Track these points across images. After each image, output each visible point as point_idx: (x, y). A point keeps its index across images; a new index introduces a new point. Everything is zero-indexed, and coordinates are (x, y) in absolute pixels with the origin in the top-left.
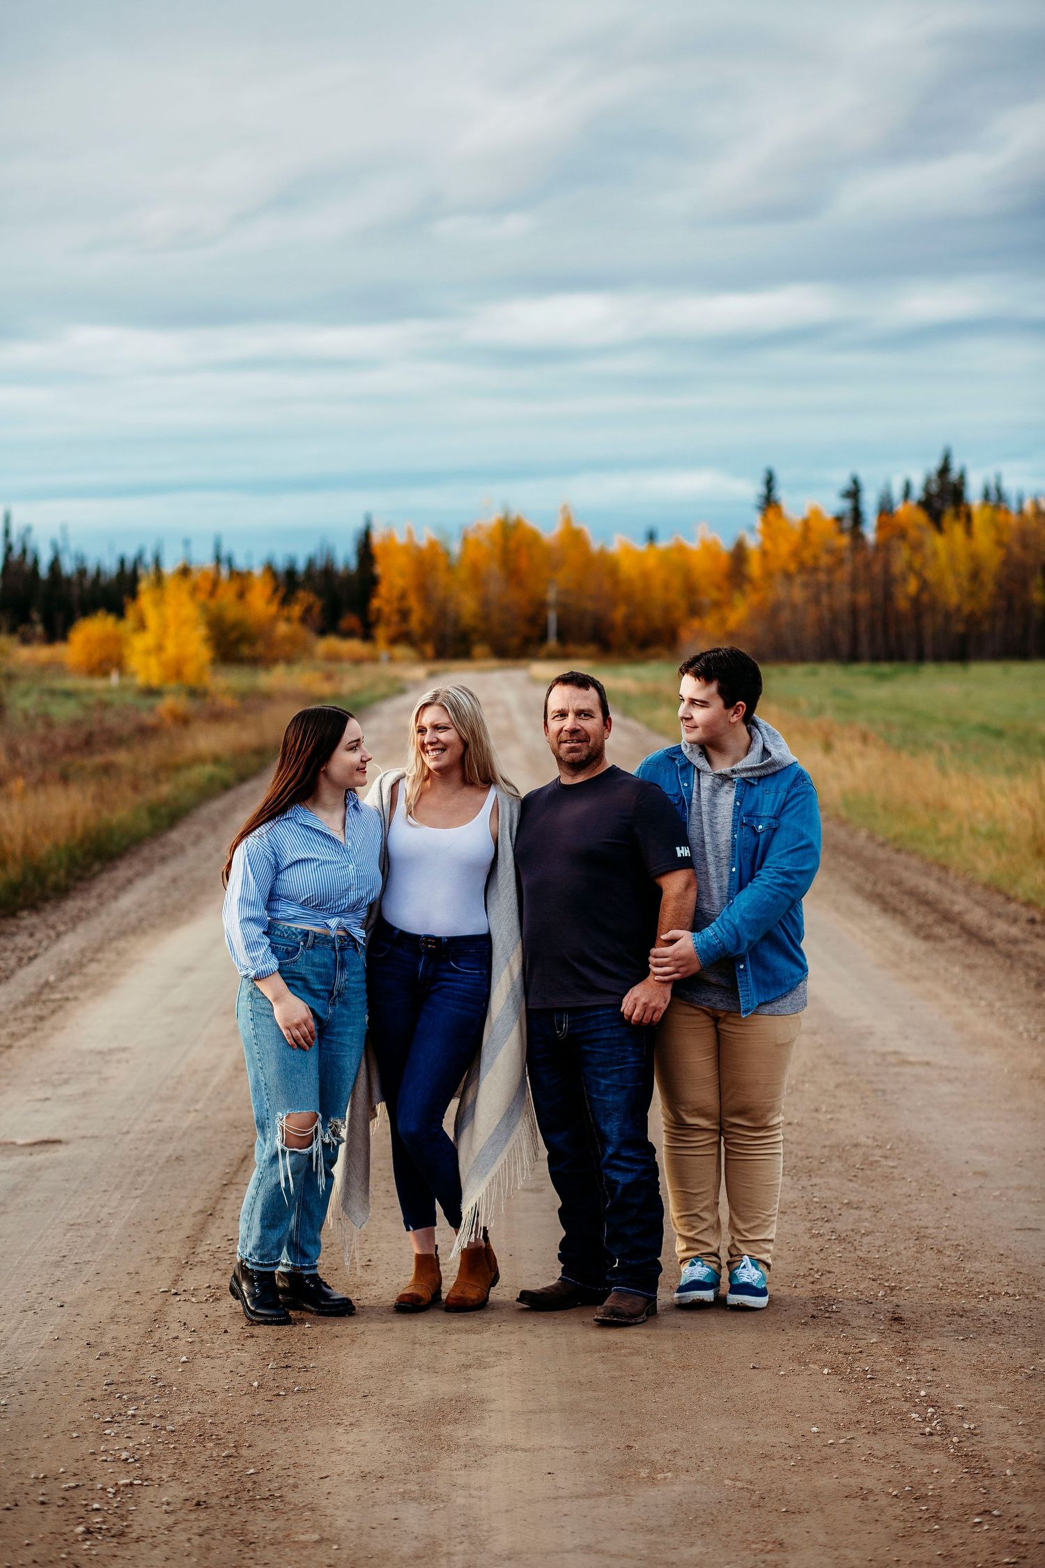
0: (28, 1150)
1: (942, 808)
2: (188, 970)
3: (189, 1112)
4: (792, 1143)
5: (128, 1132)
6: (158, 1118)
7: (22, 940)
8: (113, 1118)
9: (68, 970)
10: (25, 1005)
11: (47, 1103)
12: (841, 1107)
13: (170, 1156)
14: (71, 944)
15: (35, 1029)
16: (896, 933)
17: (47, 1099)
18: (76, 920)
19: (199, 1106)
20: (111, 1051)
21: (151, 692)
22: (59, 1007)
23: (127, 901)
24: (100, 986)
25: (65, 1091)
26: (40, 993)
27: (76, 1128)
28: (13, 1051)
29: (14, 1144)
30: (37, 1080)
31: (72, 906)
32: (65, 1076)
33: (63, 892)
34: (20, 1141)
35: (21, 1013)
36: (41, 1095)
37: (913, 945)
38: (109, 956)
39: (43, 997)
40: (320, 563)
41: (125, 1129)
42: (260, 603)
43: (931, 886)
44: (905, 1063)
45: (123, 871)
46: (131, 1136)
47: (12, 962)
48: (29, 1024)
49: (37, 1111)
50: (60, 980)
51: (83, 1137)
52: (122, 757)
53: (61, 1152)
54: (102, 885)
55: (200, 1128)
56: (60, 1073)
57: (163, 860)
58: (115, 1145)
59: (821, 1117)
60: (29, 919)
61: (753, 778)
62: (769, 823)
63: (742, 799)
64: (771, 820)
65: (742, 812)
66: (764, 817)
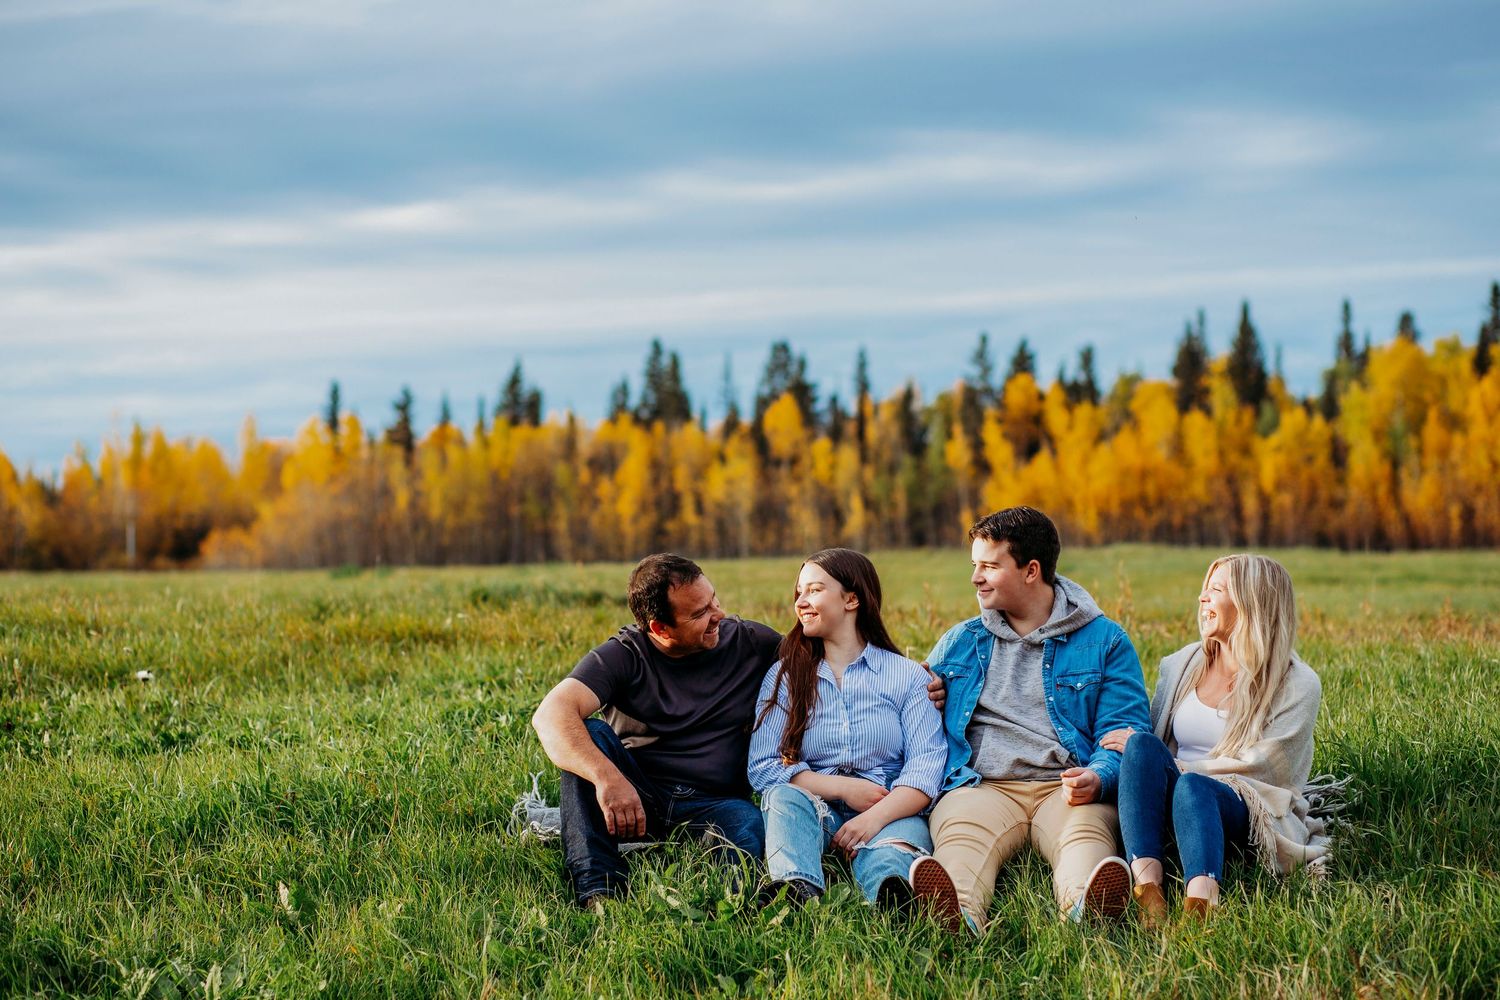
61: (1063, 635)
62: (1088, 679)
63: (1053, 661)
64: (1090, 675)
65: (1055, 674)
66: (1082, 674)
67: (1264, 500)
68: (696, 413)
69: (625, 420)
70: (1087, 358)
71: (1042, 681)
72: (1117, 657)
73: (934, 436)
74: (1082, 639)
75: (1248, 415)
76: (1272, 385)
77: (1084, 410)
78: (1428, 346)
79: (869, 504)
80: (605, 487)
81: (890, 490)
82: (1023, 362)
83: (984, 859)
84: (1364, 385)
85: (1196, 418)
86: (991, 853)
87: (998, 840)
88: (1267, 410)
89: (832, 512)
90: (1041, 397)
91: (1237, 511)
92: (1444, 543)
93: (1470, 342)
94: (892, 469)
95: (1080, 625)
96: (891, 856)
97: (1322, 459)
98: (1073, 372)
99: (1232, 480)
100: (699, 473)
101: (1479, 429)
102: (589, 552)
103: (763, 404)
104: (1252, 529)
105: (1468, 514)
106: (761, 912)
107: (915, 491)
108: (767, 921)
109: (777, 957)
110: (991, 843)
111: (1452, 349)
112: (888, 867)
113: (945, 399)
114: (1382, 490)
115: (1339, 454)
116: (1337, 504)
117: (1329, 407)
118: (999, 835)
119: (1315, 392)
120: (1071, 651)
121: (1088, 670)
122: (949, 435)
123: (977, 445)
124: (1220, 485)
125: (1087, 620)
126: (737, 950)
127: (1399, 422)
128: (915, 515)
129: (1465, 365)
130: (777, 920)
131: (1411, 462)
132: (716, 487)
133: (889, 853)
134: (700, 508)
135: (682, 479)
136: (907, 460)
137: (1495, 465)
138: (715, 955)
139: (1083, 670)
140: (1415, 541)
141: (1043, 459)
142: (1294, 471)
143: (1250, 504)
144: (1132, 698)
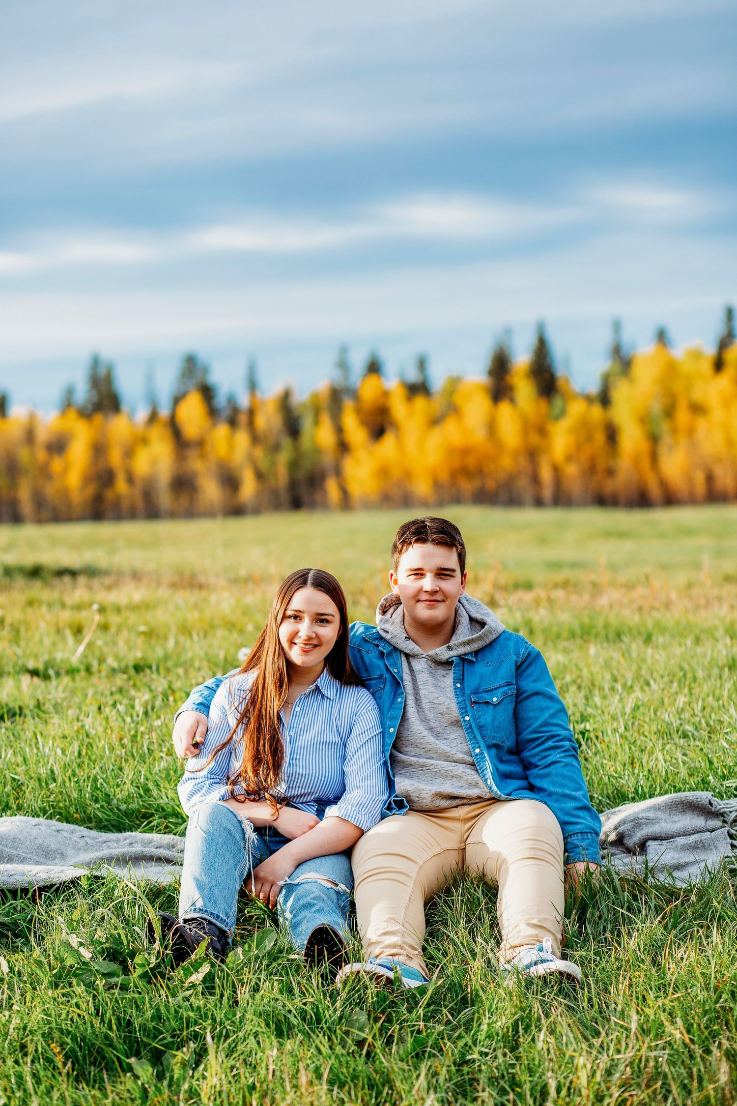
61: (471, 653)
62: (504, 692)
63: (463, 679)
64: (505, 688)
65: (467, 692)
66: (496, 689)
67: (556, 470)
68: (125, 407)
69: (72, 415)
70: (422, 364)
71: (455, 700)
72: (528, 667)
73: (307, 425)
74: (492, 657)
75: (543, 405)
76: (561, 383)
77: (420, 402)
78: (679, 351)
79: (260, 476)
80: (57, 465)
81: (273, 464)
82: (374, 368)
83: (409, 890)
84: (632, 381)
85: (505, 409)
86: (415, 882)
87: (421, 868)
88: (558, 402)
89: (231, 482)
90: (386, 394)
91: (536, 479)
92: (692, 501)
93: (710, 350)
94: (276, 448)
95: (488, 642)
96: (317, 892)
97: (600, 438)
98: (413, 376)
99: (532, 455)
100: (129, 453)
101: (717, 414)
102: (45, 515)
103: (177, 400)
104: (547, 492)
105: (710, 479)
106: (180, 968)
107: (294, 465)
108: (186, 978)
109: (197, 1028)
110: (413, 870)
111: (696, 355)
112: (314, 905)
113: (315, 396)
114: (646, 463)
115: (612, 434)
116: (610, 472)
117: (605, 399)
118: (421, 862)
119: (594, 389)
120: (482, 669)
121: (502, 682)
122: (317, 422)
123: (339, 430)
124: (523, 461)
125: (494, 637)
126: (152, 1019)
127: (657, 408)
128: (293, 485)
129: (706, 366)
130: (197, 977)
131: (666, 439)
132: (142, 464)
133: (315, 890)
134: (130, 479)
135: (115, 458)
136: (286, 442)
137: (730, 443)
138: (129, 1023)
139: (496, 685)
140: (670, 500)
141: (389, 440)
142: (579, 447)
143: (546, 474)
144: (548, 708)
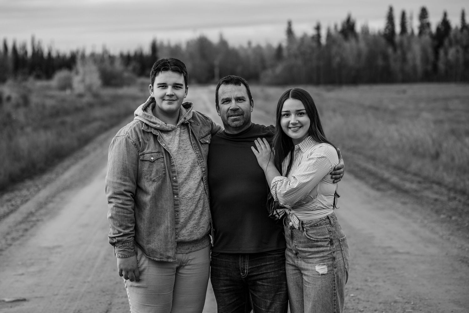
0: (10, 305)
1: (370, 136)
2: (88, 206)
3: (85, 282)
4: (364, 301)
5: (57, 295)
6: (71, 286)
7: (25, 192)
8: (51, 285)
9: (41, 205)
10: (21, 223)
11: (23, 277)
12: (377, 278)
13: (76, 310)
14: (44, 193)
15: (22, 236)
16: (365, 188)
17: (23, 274)
18: (46, 184)
19: (89, 279)
20: (54, 248)
21: (81, 96)
22: (35, 224)
23: (67, 175)
24: (53, 214)
25: (32, 269)
26: (27, 217)
27: (34, 291)
28: (12, 247)
29: (4, 301)
30: (20, 263)
31: (46, 177)
32: (32, 261)
33: (43, 171)
34: (7, 300)
35: (19, 227)
36: (20, 272)
37: (373, 193)
38: (57, 199)
39: (29, 219)
40: (138, 53)
41: (56, 293)
42: (118, 66)
43: (370, 166)
44: (396, 253)
45: (66, 163)
46: (58, 297)
47: (19, 202)
48: (21, 233)
49: (17, 281)
50: (37, 211)
51: (36, 297)
52: (69, 119)
53: (25, 306)
54: (58, 168)
55: (89, 292)
56: (30, 259)
57: (82, 158)
58: (51, 302)
59: (370, 284)
60: (29, 183)
